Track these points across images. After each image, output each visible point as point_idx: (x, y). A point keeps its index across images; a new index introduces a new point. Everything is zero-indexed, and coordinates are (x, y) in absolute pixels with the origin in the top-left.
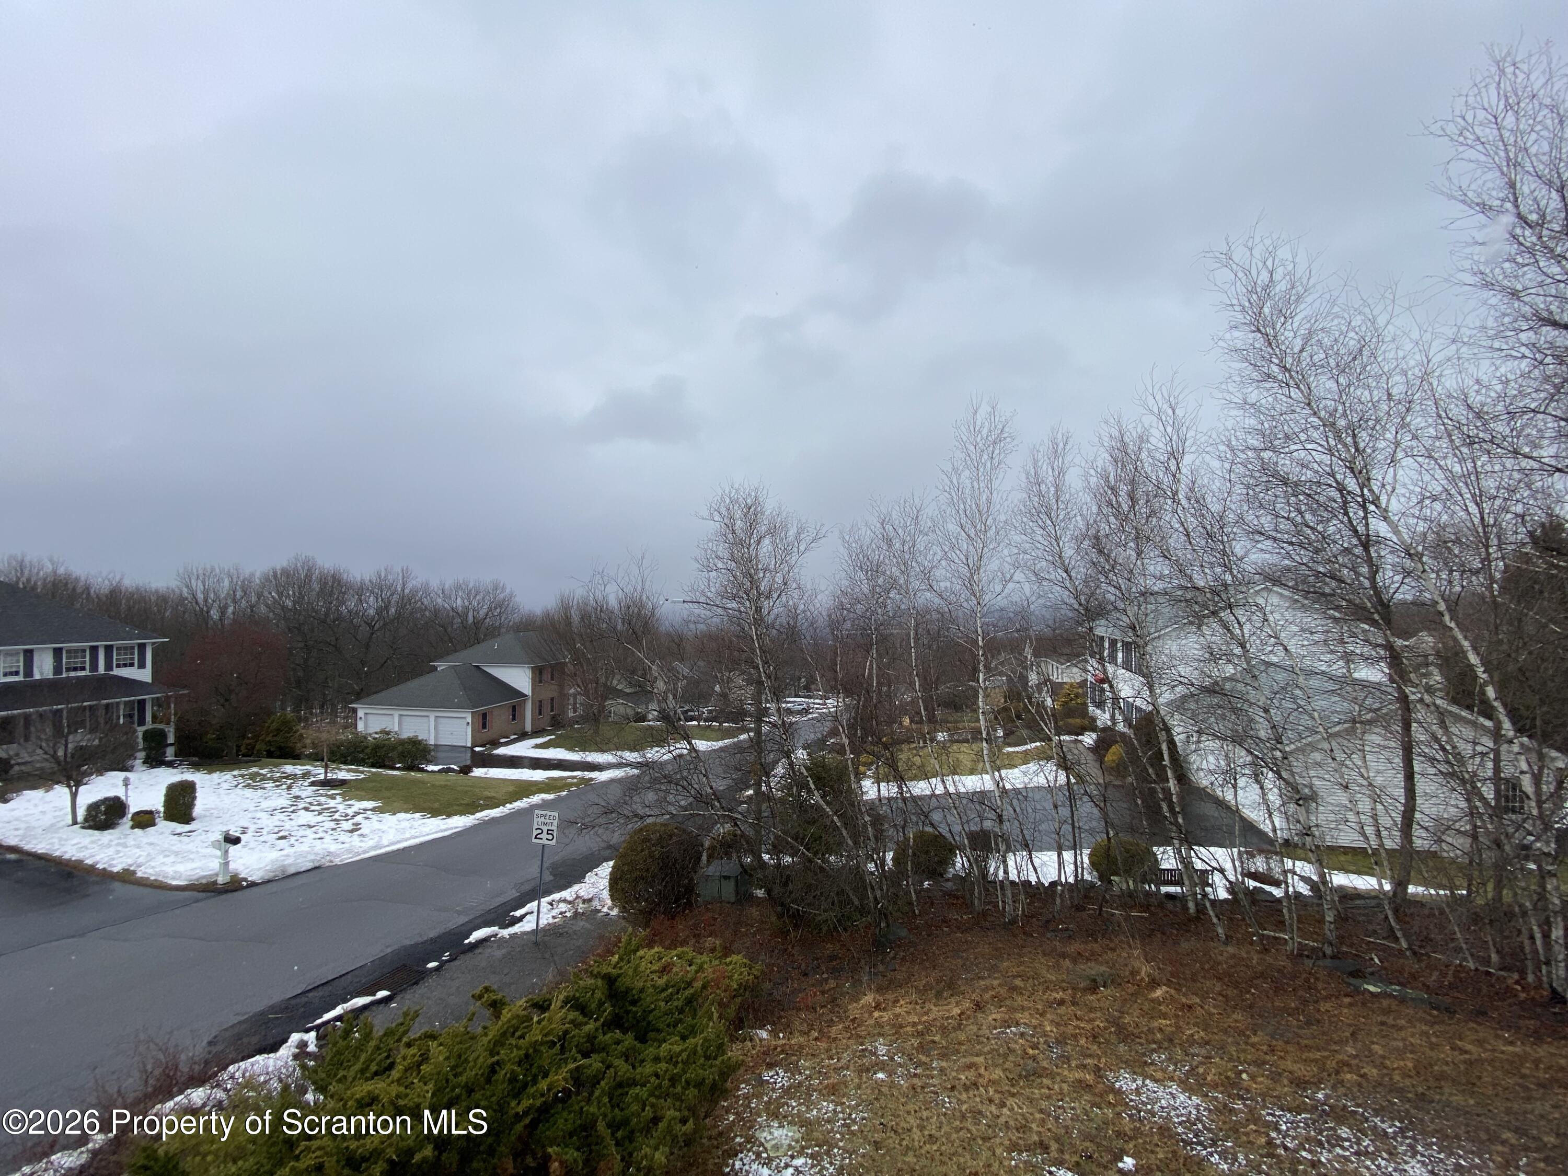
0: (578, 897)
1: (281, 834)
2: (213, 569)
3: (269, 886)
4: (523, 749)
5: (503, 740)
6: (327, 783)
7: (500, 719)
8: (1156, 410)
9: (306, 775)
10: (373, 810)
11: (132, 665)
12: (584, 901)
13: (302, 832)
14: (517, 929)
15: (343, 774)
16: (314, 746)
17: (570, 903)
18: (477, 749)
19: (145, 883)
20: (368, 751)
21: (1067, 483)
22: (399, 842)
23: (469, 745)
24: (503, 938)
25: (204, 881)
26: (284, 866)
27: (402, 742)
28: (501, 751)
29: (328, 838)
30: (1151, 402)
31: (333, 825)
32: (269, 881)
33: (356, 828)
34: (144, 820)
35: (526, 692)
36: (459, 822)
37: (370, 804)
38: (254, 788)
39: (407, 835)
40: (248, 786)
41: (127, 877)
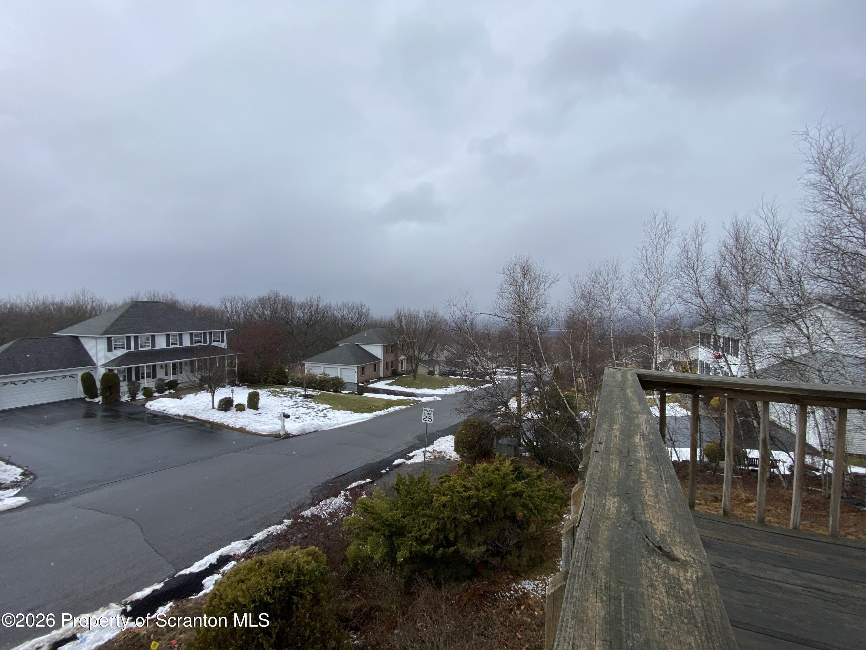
0: (434, 450)
1: (296, 416)
2: (235, 297)
3: (300, 437)
4: (381, 385)
5: (371, 381)
6: (305, 396)
7: (369, 371)
8: (764, 217)
9: (295, 392)
10: (329, 408)
11: (219, 341)
12: (438, 453)
13: (304, 416)
14: (412, 461)
15: (310, 392)
16: (292, 380)
17: (431, 453)
18: (360, 384)
19: (250, 433)
20: (318, 382)
21: (703, 250)
22: (346, 422)
23: (356, 382)
24: (407, 464)
25: (275, 433)
26: (304, 429)
27: (333, 379)
28: (371, 386)
29: (316, 419)
30: (760, 211)
31: (315, 414)
32: (299, 435)
33: (325, 416)
34: (240, 408)
35: (380, 358)
36: (367, 416)
37: (327, 406)
38: (276, 396)
39: (348, 420)
40: (274, 396)
41: (242, 430)
